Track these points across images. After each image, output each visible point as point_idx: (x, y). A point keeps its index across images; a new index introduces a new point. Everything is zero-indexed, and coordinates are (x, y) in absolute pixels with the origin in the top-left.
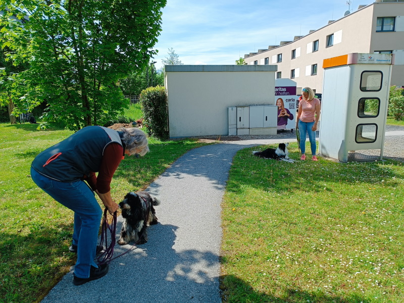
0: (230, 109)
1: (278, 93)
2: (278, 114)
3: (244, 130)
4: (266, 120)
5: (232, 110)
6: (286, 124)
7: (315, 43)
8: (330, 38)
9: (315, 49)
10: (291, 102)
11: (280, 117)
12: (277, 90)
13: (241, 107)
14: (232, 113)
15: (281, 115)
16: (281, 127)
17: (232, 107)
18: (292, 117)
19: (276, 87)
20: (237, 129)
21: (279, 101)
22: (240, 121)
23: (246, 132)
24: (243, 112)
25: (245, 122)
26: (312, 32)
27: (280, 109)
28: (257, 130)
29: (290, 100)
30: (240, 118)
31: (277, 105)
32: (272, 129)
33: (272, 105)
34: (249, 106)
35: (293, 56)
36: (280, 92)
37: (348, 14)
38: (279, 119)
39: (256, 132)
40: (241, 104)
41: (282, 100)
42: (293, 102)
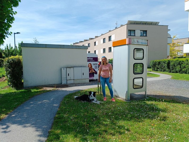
0: (62, 69)
1: (89, 61)
2: (89, 71)
3: (71, 80)
4: (83, 75)
5: (64, 69)
6: (94, 77)
7: (104, 39)
8: (110, 37)
9: (104, 42)
10: (96, 65)
11: (91, 73)
12: (88, 59)
13: (69, 68)
14: (64, 71)
15: (91, 72)
16: (91, 78)
17: (64, 68)
18: (96, 73)
19: (88, 58)
20: (67, 80)
21: (90, 64)
22: (69, 76)
23: (72, 82)
24: (70, 71)
25: (71, 76)
26: (102, 35)
27: (90, 69)
28: (78, 81)
29: (95, 64)
30: (69, 74)
31: (88, 67)
32: (86, 80)
33: (86, 67)
34: (73, 67)
35: (95, 45)
36: (90, 60)
37: (116, 28)
38: (90, 74)
39: (78, 82)
40: (69, 66)
41: (91, 64)
42: (97, 65)
